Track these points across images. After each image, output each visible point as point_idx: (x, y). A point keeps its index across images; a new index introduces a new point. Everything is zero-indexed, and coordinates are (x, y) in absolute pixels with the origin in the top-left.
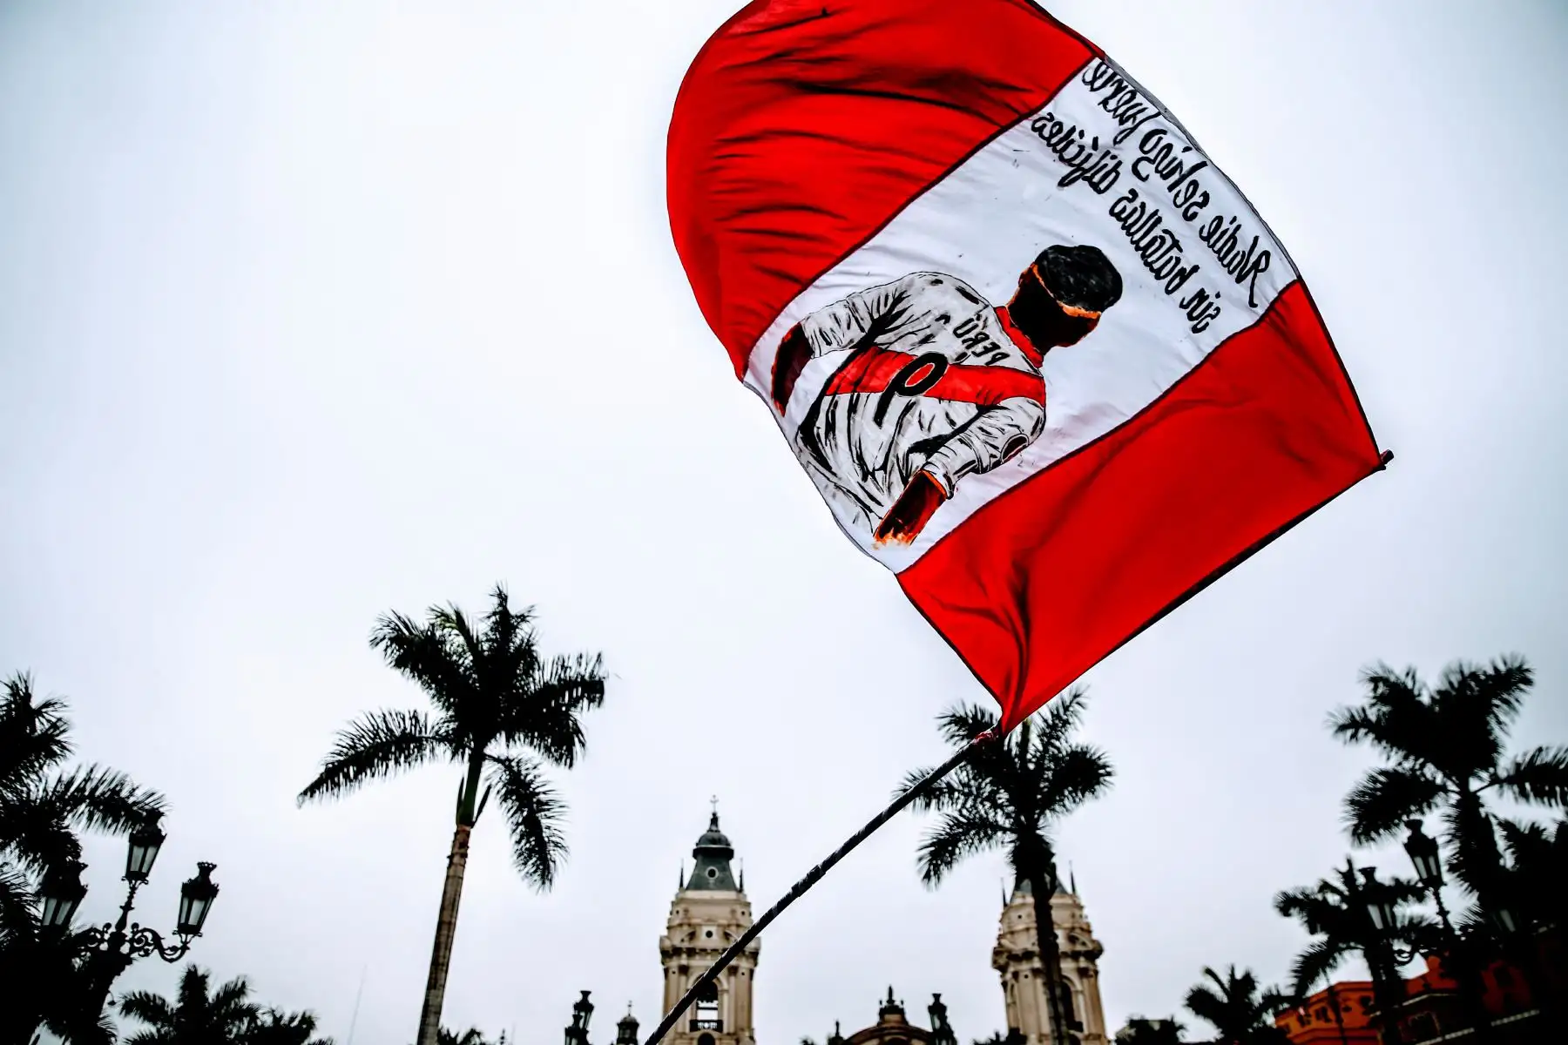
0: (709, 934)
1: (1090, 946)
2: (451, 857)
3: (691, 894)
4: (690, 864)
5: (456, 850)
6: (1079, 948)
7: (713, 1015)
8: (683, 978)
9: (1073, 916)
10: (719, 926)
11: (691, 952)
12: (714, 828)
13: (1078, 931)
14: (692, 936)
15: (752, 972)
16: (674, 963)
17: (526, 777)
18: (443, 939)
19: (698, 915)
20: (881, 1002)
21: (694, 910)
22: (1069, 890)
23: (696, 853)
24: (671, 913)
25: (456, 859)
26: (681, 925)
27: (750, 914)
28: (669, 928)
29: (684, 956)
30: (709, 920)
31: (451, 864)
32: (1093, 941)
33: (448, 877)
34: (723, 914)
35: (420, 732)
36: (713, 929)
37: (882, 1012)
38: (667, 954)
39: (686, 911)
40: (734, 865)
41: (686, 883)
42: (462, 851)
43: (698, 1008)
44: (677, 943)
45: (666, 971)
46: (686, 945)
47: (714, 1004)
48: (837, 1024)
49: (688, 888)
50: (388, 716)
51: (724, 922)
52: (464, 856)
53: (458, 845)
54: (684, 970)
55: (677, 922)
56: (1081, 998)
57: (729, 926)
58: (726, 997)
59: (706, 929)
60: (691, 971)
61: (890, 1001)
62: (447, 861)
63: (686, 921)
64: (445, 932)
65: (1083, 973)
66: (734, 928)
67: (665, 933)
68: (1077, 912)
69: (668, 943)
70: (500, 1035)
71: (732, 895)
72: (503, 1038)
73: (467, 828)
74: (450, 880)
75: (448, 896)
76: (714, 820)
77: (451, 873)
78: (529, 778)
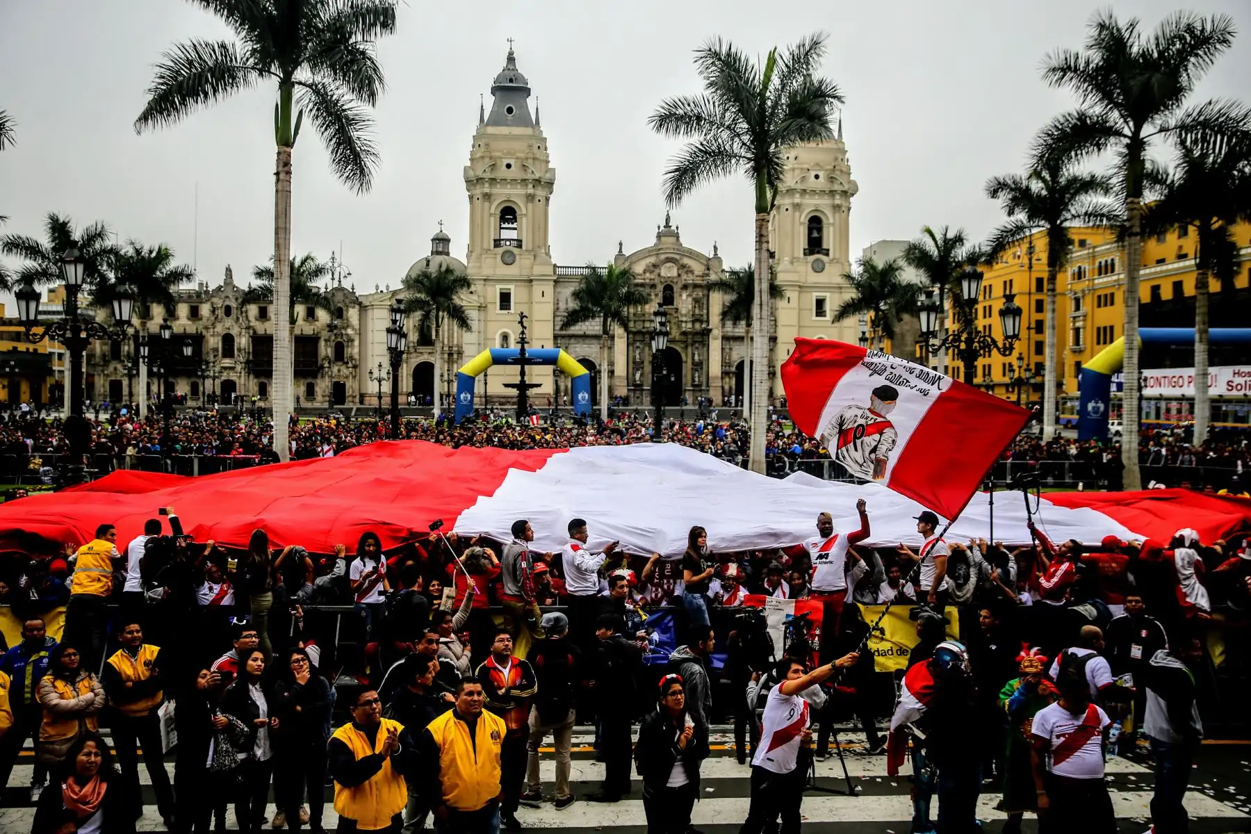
0: (509, 166)
1: (846, 187)
2: (277, 174)
3: (490, 130)
4: (489, 101)
5: (280, 169)
6: (836, 187)
7: (513, 235)
8: (487, 204)
9: (836, 159)
10: (517, 158)
11: (493, 181)
12: (511, 67)
13: (838, 173)
14: (493, 167)
15: (547, 199)
16: (478, 191)
17: (332, 96)
18: (281, 241)
19: (499, 148)
20: (659, 228)
21: (494, 145)
22: (836, 134)
23: (494, 90)
24: (473, 146)
25: (282, 176)
26: (483, 157)
27: (546, 149)
28: (472, 160)
29: (487, 185)
30: (509, 153)
31: (278, 180)
32: (850, 182)
33: (277, 191)
34: (520, 148)
35: (231, 61)
36: (512, 162)
37: (659, 236)
38: (472, 182)
39: (487, 145)
40: (531, 102)
41: (486, 118)
42: (286, 169)
43: (501, 228)
44: (479, 173)
45: (471, 197)
46: (488, 175)
47: (515, 225)
48: (621, 244)
49: (487, 125)
50: (198, 47)
51: (522, 155)
52: (289, 173)
53: (281, 164)
54: (487, 197)
55: (478, 155)
56: (831, 228)
57: (527, 159)
58: (524, 220)
59: (505, 162)
60: (493, 198)
61: (667, 226)
62: (274, 178)
63: (488, 154)
64: (282, 235)
65: (836, 208)
66: (530, 161)
67: (469, 164)
68: (840, 157)
69: (471, 173)
70: (331, 255)
71: (529, 131)
72: (333, 258)
73: (288, 150)
74: (280, 194)
75: (280, 208)
76: (511, 59)
77: (280, 188)
78: (334, 97)
